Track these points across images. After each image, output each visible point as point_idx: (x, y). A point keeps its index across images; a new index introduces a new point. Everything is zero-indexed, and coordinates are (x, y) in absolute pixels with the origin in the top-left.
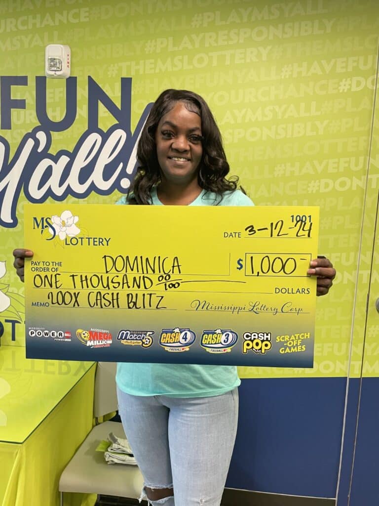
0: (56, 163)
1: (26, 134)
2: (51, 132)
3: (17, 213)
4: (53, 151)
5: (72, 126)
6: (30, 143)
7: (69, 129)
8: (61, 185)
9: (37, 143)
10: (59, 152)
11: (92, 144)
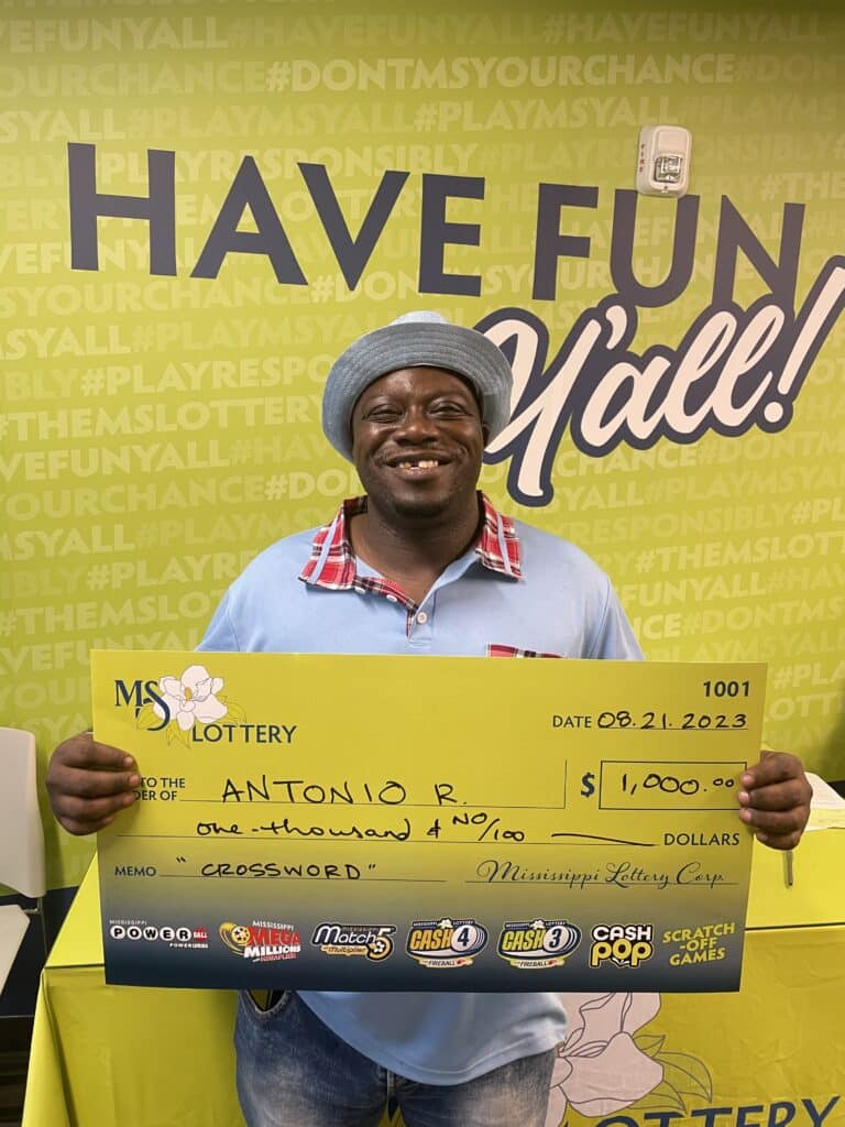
0: (642, 371)
1: (586, 311)
2: (638, 308)
3: (553, 475)
4: (637, 348)
5: (680, 297)
6: (593, 330)
7: (674, 303)
8: (646, 417)
9: (607, 329)
10: (649, 350)
11: (717, 336)
